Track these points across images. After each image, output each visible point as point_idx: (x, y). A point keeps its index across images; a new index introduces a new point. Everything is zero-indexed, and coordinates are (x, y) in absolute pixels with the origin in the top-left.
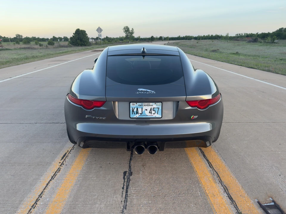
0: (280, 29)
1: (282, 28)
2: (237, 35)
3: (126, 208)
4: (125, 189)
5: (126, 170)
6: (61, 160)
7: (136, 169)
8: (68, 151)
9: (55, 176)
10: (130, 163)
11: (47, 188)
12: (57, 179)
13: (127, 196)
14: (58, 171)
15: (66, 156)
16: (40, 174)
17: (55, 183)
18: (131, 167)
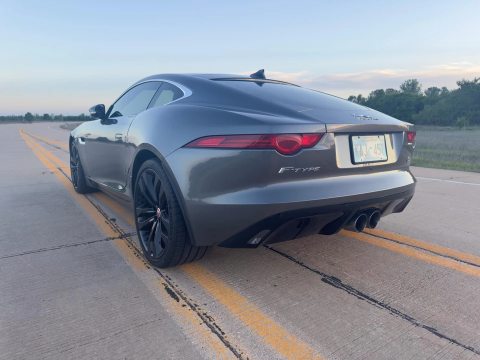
3: (412, 319)
4: (364, 298)
5: (320, 277)
6: (178, 301)
7: (331, 272)
8: (165, 285)
9: (217, 327)
10: (307, 268)
11: (238, 352)
12: (232, 331)
13: (386, 305)
14: (206, 319)
15: (175, 293)
16: (176, 337)
17: (239, 337)
18: (319, 271)
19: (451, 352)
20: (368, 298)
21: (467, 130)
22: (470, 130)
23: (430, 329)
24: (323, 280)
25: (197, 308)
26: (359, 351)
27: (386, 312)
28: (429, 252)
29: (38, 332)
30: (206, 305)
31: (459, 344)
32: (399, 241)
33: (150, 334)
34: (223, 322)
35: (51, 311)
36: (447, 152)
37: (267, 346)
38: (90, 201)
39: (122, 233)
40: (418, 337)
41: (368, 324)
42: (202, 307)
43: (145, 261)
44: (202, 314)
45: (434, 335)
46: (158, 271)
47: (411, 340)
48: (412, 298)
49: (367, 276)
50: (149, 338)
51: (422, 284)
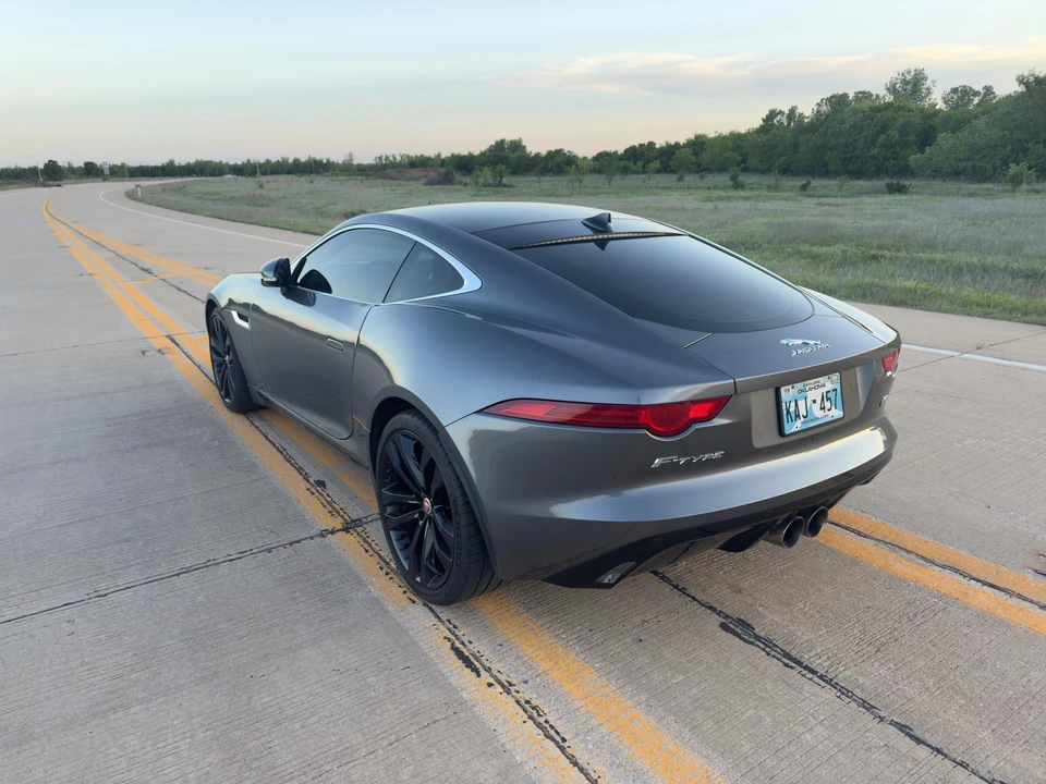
0: (497, 143)
1: (503, 141)
2: (380, 158)
3: (873, 707)
4: (794, 665)
5: (717, 620)
6: (479, 676)
7: (735, 608)
8: (449, 640)
9: (552, 727)
10: (694, 599)
11: (592, 775)
12: (577, 735)
13: (831, 680)
14: (531, 711)
15: (471, 657)
16: (490, 748)
17: (590, 746)
18: (715, 606)
19: (931, 771)
20: (799, 663)
21: (1028, 191)
22: (1037, 192)
23: (903, 728)
24: (724, 627)
25: (512, 688)
26: (784, 772)
27: (830, 694)
28: (914, 557)
29: (263, 740)
30: (526, 682)
31: (946, 756)
32: (862, 530)
33: (445, 742)
34: (560, 718)
35: (271, 698)
36: (979, 260)
37: (638, 763)
38: (262, 433)
39: (346, 517)
40: (882, 744)
41: (800, 719)
42: (521, 687)
43: (402, 585)
44: (522, 702)
45: (907, 739)
46: (431, 610)
47: (868, 750)
48: (877, 664)
49: (800, 616)
50: (446, 750)
51: (896, 633)
